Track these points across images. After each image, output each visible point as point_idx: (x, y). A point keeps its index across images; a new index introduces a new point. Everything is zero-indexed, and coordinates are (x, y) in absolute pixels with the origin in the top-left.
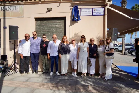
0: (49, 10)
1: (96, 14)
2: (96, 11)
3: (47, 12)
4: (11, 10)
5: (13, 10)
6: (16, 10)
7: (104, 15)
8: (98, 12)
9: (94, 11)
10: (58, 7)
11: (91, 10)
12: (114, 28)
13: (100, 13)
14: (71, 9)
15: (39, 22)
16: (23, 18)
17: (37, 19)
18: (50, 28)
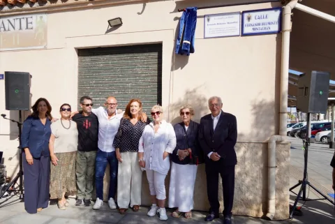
0: (113, 24)
1: (254, 29)
2: (253, 21)
3: (108, 31)
4: (14, 28)
5: (21, 29)
6: (27, 28)
7: (280, 32)
8: (259, 24)
9: (246, 22)
10: (139, 14)
11: (237, 18)
12: (314, 72)
13: (268, 26)
14: (176, 19)
15: (88, 59)
16: (45, 48)
17: (82, 52)
18: (118, 77)
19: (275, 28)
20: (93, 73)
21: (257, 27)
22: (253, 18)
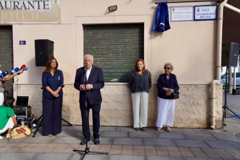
1: (201, 17)
2: (200, 12)
3: (106, 13)
4: (33, 8)
5: (39, 8)
6: (44, 8)
7: (216, 19)
8: (204, 14)
9: (196, 12)
11: (191, 9)
12: (232, 43)
13: (209, 15)
14: (152, 8)
15: (90, 32)
16: (59, 23)
17: (86, 27)
18: (112, 45)
19: (213, 17)
20: (94, 41)
21: (203, 16)
22: (201, 10)
